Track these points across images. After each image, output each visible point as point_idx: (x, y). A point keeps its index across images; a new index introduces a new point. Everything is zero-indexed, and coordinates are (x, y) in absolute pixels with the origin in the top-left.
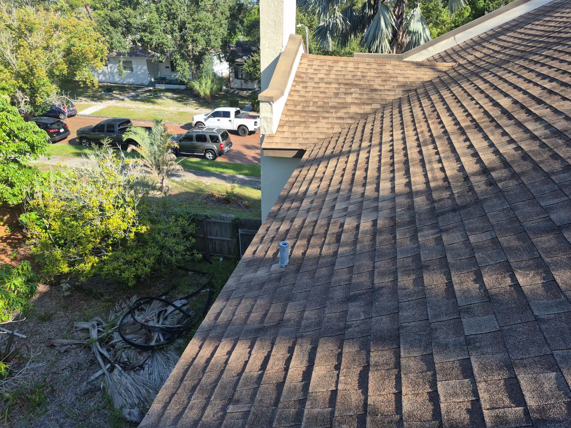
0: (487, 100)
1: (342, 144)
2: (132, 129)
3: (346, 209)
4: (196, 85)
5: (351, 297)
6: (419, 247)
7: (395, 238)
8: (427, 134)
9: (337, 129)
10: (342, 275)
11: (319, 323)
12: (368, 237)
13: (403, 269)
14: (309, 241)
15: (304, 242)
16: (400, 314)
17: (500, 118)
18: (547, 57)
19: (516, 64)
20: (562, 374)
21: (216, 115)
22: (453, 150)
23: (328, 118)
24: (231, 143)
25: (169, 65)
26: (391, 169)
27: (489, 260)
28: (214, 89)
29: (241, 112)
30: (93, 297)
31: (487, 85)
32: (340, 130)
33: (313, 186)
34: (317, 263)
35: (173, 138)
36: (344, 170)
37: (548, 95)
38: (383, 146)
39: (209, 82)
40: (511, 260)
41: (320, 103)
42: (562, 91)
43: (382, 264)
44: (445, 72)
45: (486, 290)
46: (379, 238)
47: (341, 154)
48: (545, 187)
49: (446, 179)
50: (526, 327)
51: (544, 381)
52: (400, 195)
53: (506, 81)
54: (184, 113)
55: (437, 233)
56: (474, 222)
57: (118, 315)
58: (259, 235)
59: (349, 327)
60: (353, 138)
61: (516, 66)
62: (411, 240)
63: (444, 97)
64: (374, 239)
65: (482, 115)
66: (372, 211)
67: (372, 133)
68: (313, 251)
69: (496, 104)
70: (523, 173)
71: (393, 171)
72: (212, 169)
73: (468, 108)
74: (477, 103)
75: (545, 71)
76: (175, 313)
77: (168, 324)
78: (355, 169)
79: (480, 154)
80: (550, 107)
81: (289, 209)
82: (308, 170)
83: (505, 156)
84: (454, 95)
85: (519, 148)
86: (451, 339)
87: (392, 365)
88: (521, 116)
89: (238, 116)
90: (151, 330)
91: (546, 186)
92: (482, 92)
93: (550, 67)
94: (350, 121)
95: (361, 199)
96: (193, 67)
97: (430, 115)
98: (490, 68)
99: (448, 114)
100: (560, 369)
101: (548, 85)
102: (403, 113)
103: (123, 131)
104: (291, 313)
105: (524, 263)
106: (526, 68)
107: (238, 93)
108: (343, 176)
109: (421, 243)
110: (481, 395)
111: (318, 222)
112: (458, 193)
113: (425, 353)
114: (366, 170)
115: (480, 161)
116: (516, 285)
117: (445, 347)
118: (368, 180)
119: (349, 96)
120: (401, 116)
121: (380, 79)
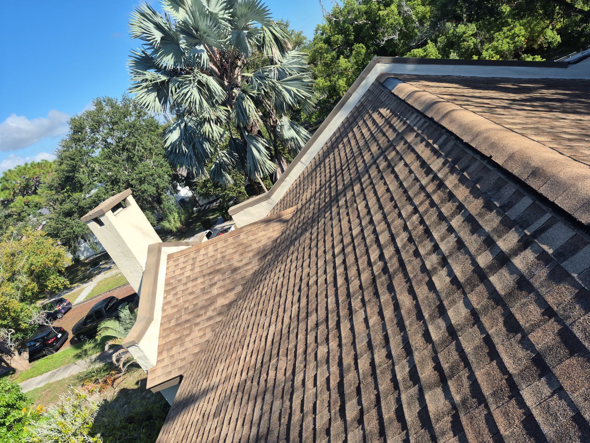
9: (209, 334)
23: (199, 323)
41: (191, 308)
94: (218, 319)
119: (214, 287)
121: (238, 254)
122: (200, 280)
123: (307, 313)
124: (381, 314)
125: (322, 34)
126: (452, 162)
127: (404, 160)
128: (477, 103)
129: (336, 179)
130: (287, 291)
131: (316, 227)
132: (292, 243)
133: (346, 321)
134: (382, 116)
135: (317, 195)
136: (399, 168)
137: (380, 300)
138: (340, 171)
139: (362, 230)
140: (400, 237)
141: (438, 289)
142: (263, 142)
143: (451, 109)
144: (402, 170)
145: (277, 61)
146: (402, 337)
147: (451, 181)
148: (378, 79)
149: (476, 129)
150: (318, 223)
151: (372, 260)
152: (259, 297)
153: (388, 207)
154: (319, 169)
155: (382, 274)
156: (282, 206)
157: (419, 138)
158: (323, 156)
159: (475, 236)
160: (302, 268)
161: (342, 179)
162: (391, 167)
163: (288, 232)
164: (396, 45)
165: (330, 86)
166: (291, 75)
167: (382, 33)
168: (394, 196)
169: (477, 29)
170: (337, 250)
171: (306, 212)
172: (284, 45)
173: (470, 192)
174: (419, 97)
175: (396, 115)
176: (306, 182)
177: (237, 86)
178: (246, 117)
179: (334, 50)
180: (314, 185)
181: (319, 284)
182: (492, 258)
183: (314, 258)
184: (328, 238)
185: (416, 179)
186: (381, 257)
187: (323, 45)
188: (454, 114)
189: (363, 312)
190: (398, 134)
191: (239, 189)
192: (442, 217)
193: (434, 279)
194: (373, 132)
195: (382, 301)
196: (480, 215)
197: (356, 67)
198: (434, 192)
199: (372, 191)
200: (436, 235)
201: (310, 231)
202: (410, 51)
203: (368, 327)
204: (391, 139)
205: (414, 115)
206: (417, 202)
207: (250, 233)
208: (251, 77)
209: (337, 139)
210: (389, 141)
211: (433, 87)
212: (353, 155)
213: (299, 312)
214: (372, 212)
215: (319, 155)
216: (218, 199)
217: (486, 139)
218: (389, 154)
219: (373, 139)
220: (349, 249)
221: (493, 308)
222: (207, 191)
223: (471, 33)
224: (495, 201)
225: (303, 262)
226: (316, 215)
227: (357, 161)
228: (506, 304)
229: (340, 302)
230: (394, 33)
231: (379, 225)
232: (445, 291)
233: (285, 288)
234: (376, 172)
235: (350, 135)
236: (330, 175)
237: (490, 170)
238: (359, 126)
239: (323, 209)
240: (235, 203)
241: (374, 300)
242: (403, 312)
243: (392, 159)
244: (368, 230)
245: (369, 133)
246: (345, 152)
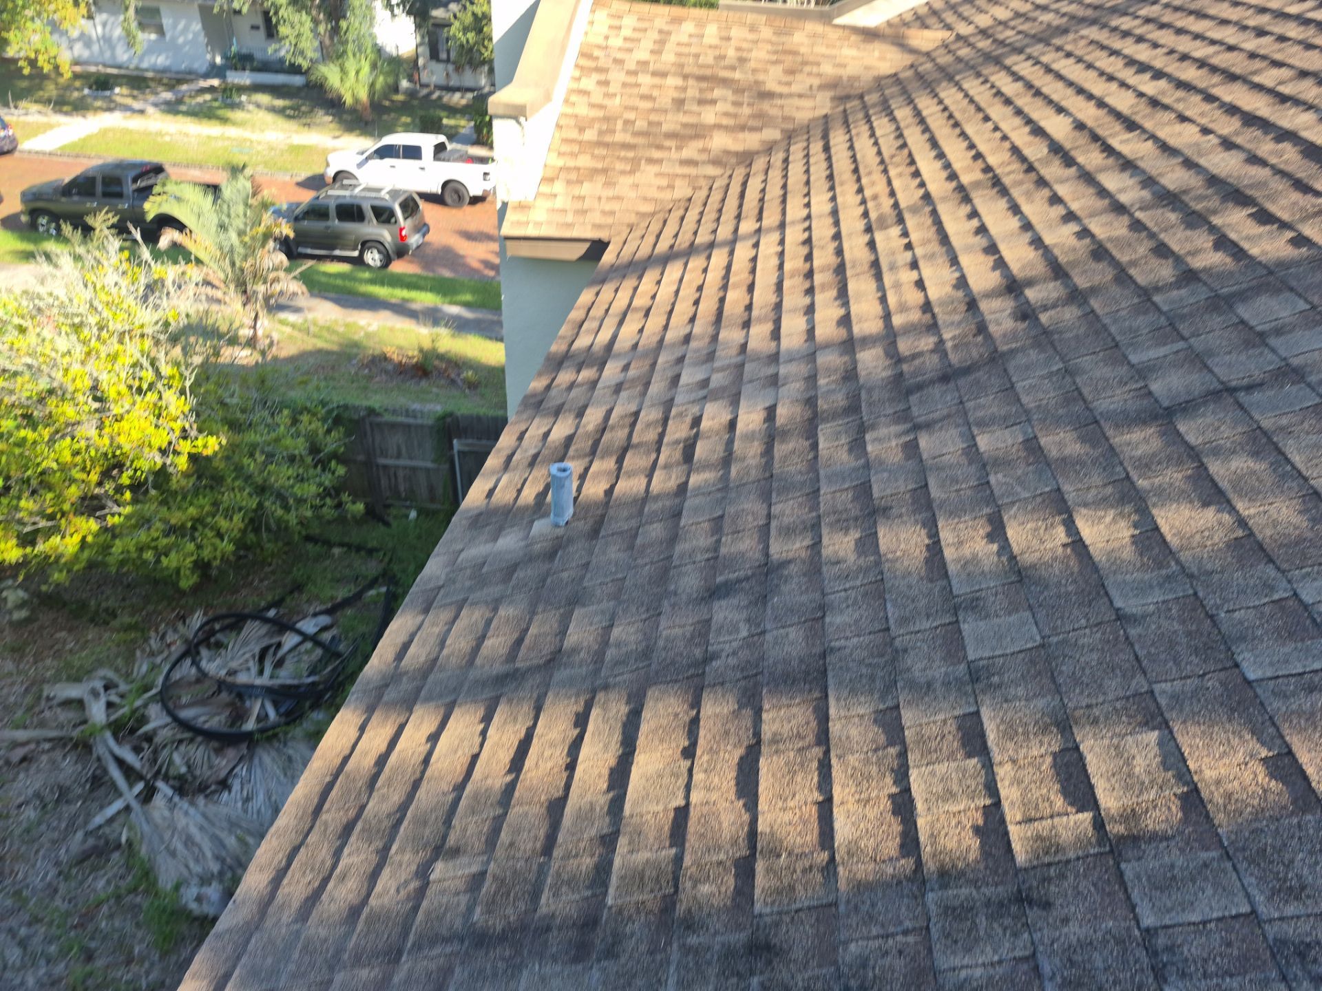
0: (1018, 121)
1: (693, 226)
2: (170, 188)
3: (705, 383)
4: (331, 75)
5: (718, 588)
6: (867, 466)
7: (815, 446)
8: (887, 203)
9: (682, 190)
10: (697, 537)
11: (646, 653)
12: (756, 448)
13: (833, 518)
14: (620, 461)
15: (610, 464)
16: (827, 620)
17: (1046, 162)
18: (1148, 20)
19: (1082, 37)
20: (1171, 732)
21: (386, 152)
22: (944, 239)
23: (659, 161)
24: (425, 224)
25: (259, 21)
26: (807, 285)
27: (1019, 489)
28: (378, 86)
29: (449, 147)
30: (92, 620)
31: (1019, 84)
32: (689, 193)
33: (629, 331)
34: (641, 512)
35: (278, 213)
36: (700, 289)
37: (1148, 110)
38: (788, 231)
39: (366, 68)
40: (1067, 488)
41: (641, 124)
42: (1179, 100)
43: (788, 509)
44: (928, 54)
45: (1013, 558)
46: (780, 449)
47: (692, 250)
48: (1141, 321)
49: (927, 307)
50: (1098, 635)
51: (1134, 751)
52: (827, 346)
53: (1059, 77)
54: (304, 147)
55: (907, 432)
56: (988, 404)
57: (158, 660)
58: (499, 451)
59: (714, 656)
60: (720, 211)
61: (1083, 43)
62: (850, 450)
63: (925, 113)
64: (768, 451)
65: (1006, 156)
66: (764, 387)
67: (762, 200)
68: (630, 486)
69: (1038, 131)
70: (1093, 290)
71: (810, 291)
72: (382, 292)
73: (976, 140)
74: (996, 129)
75: (1143, 53)
76: (303, 648)
77: (286, 676)
78: (725, 287)
79: (1002, 247)
80: (1153, 137)
81: (572, 386)
82: (616, 291)
83: (1057, 252)
84: (945, 109)
85: (1085, 233)
86: (939, 670)
87: (811, 738)
88: (1091, 158)
89: (442, 155)
90: (242, 694)
91: (1141, 318)
92: (1008, 102)
93: (1156, 45)
94: (711, 171)
95: (739, 359)
96: (321, 29)
97: (893, 156)
98: (1027, 46)
99: (933, 153)
100: (1167, 723)
101: (1150, 87)
102: (833, 151)
103: (146, 192)
104: (580, 634)
105: (1093, 492)
106: (1103, 47)
107: (440, 98)
108: (697, 303)
109: (872, 456)
110: (1003, 793)
111: (642, 414)
112: (954, 338)
113: (881, 707)
114: (751, 288)
115: (1000, 264)
116: (1077, 544)
117: (924, 690)
118: (755, 313)
119: (708, 108)
120: (829, 159)
122: (673, 81)
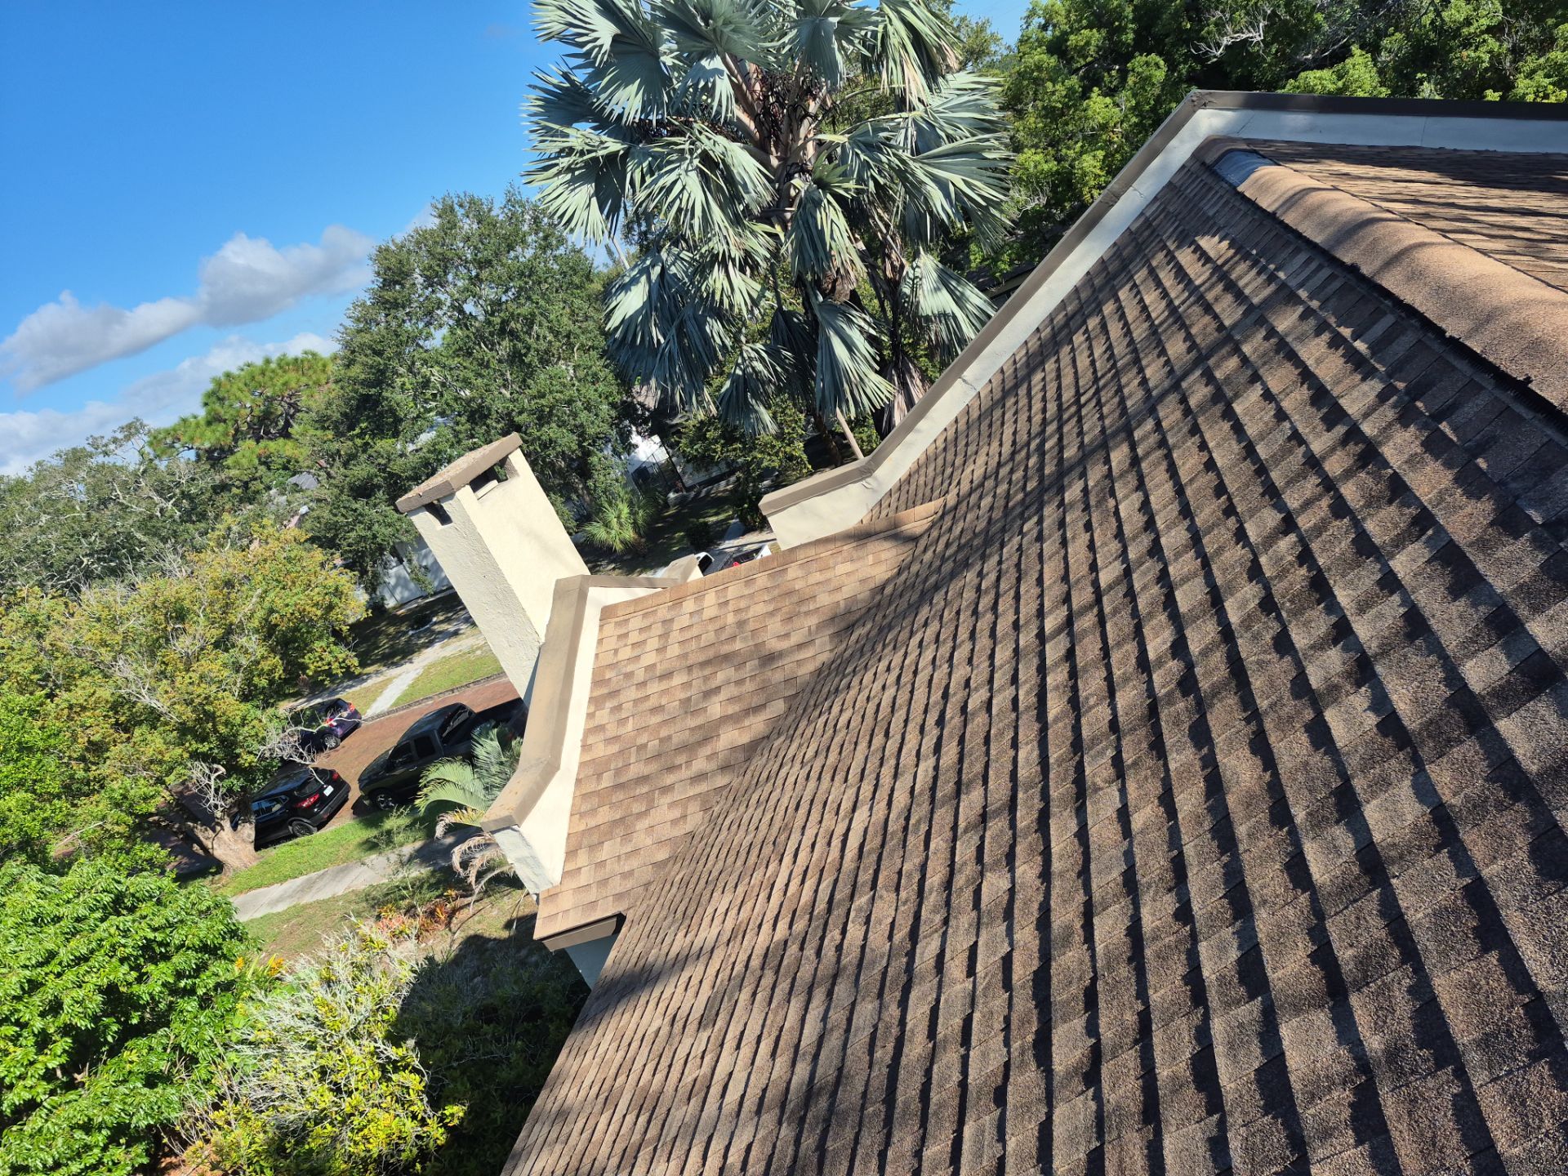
41: (653, 746)
119: (714, 699)
121: (778, 618)
122: (678, 679)
123: (959, 783)
124: (1167, 800)
125: (1044, 28)
126: (1408, 391)
127: (1264, 384)
128: (1493, 225)
129: (1060, 429)
130: (906, 721)
131: (996, 558)
132: (926, 597)
133: (1065, 814)
134: (1204, 257)
135: (1004, 471)
136: (1248, 404)
137: (1166, 765)
138: (1073, 409)
139: (1127, 573)
140: (1238, 595)
141: (1339, 744)
142: (862, 324)
143: (1412, 242)
144: (1256, 409)
145: (915, 102)
146: (1225, 866)
147: (1401, 446)
148: (1197, 155)
149: (1489, 301)
150: (1002, 546)
151: (1152, 655)
152: (830, 732)
153: (1206, 512)
154: (1013, 400)
155: (1178, 694)
156: (903, 498)
157: (1312, 322)
158: (1027, 364)
159: (1462, 603)
160: (951, 666)
161: (1076, 430)
162: (1222, 400)
163: (915, 568)
164: (1255, 60)
165: (1057, 172)
166: (951, 139)
167: (1216, 25)
168: (1226, 481)
169: (1506, 12)
170: (1050, 624)
171: (969, 517)
172: (939, 59)
173: (1457, 480)
174: (1320, 206)
175: (1246, 256)
176: (974, 435)
177: (803, 170)
178: (821, 254)
179: (1076, 71)
180: (995, 444)
181: (994, 711)
182: (1508, 667)
183: (983, 641)
184: (1028, 588)
185: (1296, 437)
186: (1179, 648)
187: (1045, 57)
188: (1423, 256)
189: (1117, 794)
190: (1251, 308)
191: (788, 449)
192: (1364, 546)
193: (1330, 715)
194: (1177, 303)
195: (1172, 766)
196: (1482, 544)
197: (1134, 120)
198: (1348, 474)
199: (1164, 466)
200: (1344, 596)
201: (977, 568)
202: (1295, 77)
203: (1127, 832)
204: (1227, 323)
205: (1302, 257)
206: (1292, 500)
207: (814, 566)
208: (843, 146)
209: (1069, 319)
210: (1221, 327)
211: (1360, 178)
212: (1114, 366)
213: (935, 778)
214: (1160, 523)
215: (1015, 362)
216: (732, 473)
217: (1517, 329)
218: (1218, 365)
219: (1175, 322)
220: (1086, 622)
221: (1500, 807)
222: (706, 449)
223: (1485, 22)
224: (1532, 507)
225: (954, 649)
226: (999, 525)
227: (1124, 381)
228: (1541, 799)
229: (1052, 761)
230: (1253, 25)
231: (1176, 559)
232: (1361, 750)
233: (900, 715)
234: (1178, 414)
235: (1108, 308)
236: (1044, 419)
237: (1521, 419)
238: (1135, 285)
239: (1019, 510)
240: (776, 486)
241: (1150, 762)
242: (1231, 800)
243: (1228, 378)
244: (1144, 574)
245: (1164, 303)
246: (1092, 354)
